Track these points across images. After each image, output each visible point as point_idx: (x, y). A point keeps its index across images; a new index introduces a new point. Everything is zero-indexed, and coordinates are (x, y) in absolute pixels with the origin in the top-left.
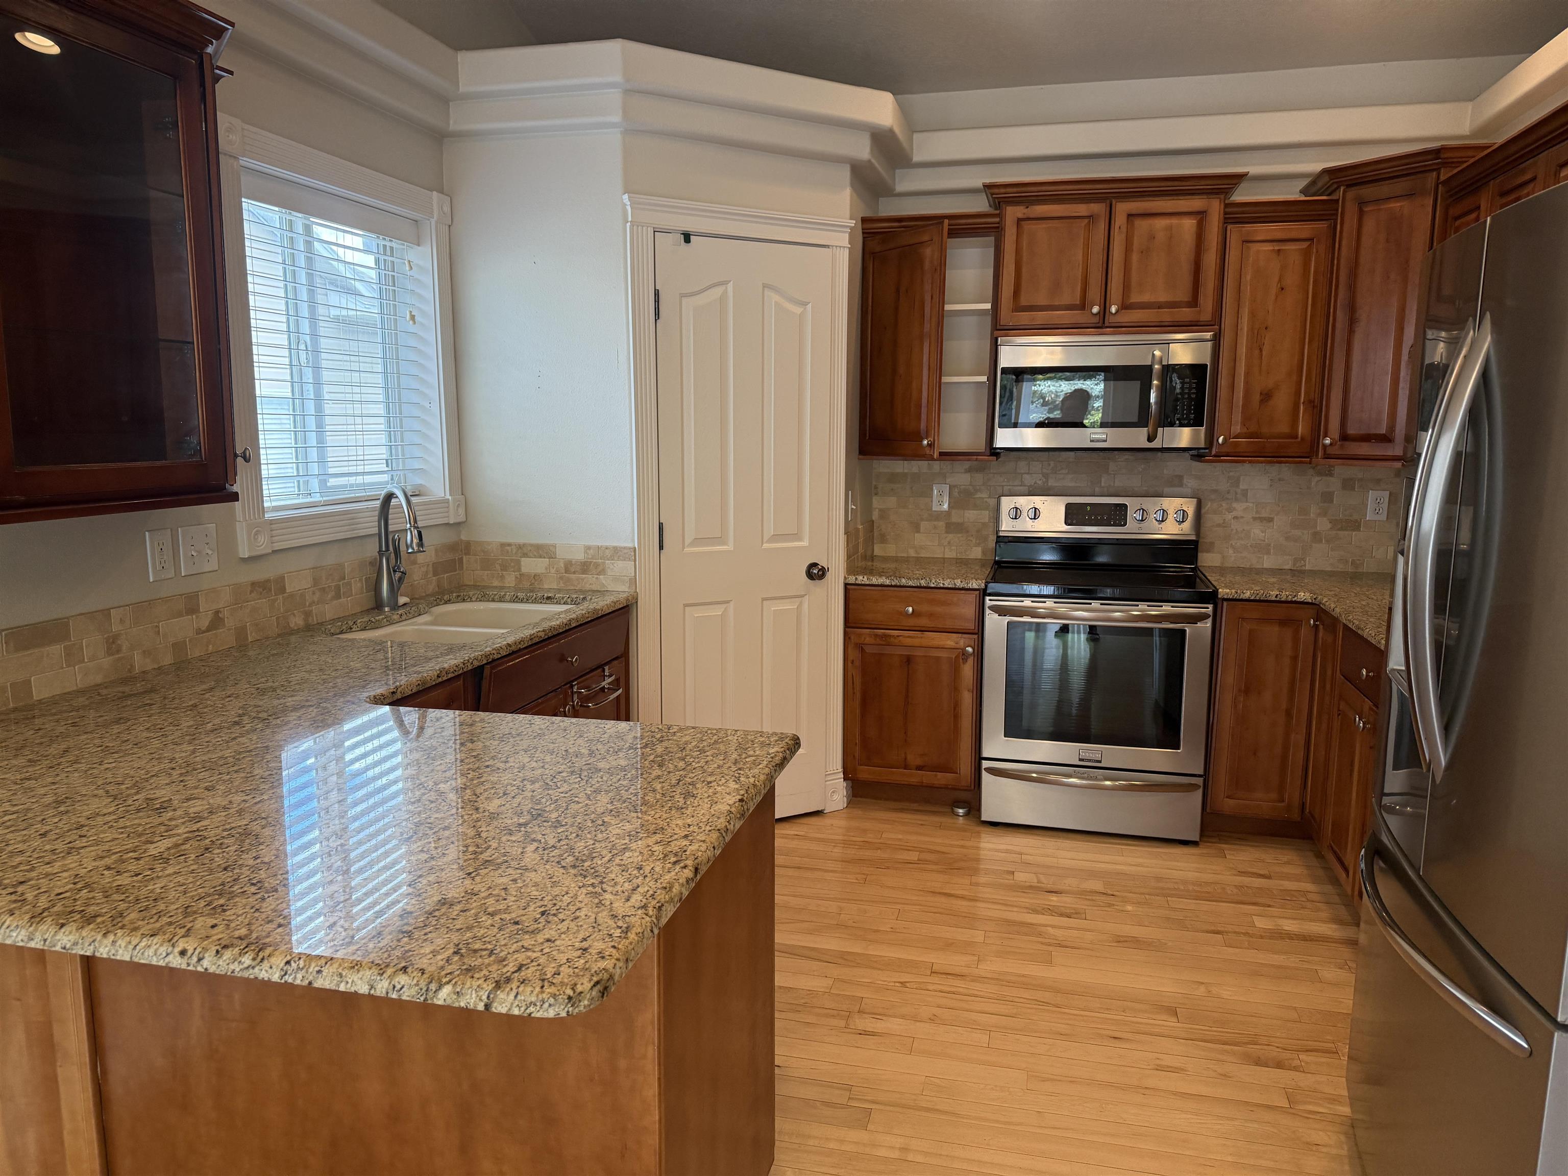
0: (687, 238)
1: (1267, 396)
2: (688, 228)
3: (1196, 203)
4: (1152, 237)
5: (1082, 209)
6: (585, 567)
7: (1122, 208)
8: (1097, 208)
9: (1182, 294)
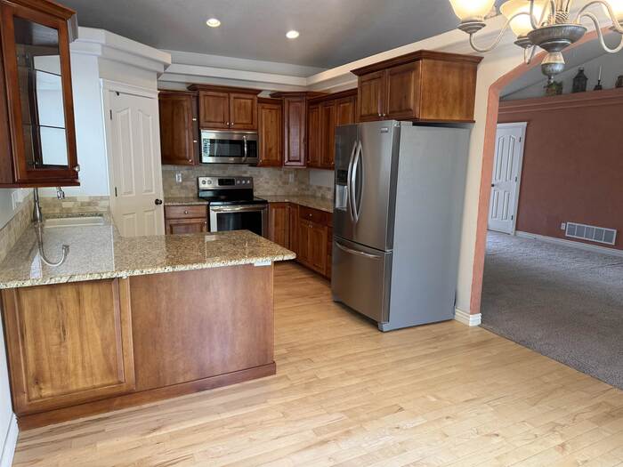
0: (118, 94)
1: (270, 150)
2: (118, 91)
3: (251, 96)
4: (241, 104)
5: (221, 94)
6: (89, 204)
7: (233, 95)
8: (226, 94)
9: (249, 121)
